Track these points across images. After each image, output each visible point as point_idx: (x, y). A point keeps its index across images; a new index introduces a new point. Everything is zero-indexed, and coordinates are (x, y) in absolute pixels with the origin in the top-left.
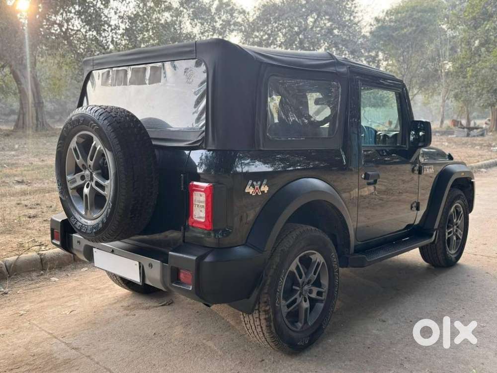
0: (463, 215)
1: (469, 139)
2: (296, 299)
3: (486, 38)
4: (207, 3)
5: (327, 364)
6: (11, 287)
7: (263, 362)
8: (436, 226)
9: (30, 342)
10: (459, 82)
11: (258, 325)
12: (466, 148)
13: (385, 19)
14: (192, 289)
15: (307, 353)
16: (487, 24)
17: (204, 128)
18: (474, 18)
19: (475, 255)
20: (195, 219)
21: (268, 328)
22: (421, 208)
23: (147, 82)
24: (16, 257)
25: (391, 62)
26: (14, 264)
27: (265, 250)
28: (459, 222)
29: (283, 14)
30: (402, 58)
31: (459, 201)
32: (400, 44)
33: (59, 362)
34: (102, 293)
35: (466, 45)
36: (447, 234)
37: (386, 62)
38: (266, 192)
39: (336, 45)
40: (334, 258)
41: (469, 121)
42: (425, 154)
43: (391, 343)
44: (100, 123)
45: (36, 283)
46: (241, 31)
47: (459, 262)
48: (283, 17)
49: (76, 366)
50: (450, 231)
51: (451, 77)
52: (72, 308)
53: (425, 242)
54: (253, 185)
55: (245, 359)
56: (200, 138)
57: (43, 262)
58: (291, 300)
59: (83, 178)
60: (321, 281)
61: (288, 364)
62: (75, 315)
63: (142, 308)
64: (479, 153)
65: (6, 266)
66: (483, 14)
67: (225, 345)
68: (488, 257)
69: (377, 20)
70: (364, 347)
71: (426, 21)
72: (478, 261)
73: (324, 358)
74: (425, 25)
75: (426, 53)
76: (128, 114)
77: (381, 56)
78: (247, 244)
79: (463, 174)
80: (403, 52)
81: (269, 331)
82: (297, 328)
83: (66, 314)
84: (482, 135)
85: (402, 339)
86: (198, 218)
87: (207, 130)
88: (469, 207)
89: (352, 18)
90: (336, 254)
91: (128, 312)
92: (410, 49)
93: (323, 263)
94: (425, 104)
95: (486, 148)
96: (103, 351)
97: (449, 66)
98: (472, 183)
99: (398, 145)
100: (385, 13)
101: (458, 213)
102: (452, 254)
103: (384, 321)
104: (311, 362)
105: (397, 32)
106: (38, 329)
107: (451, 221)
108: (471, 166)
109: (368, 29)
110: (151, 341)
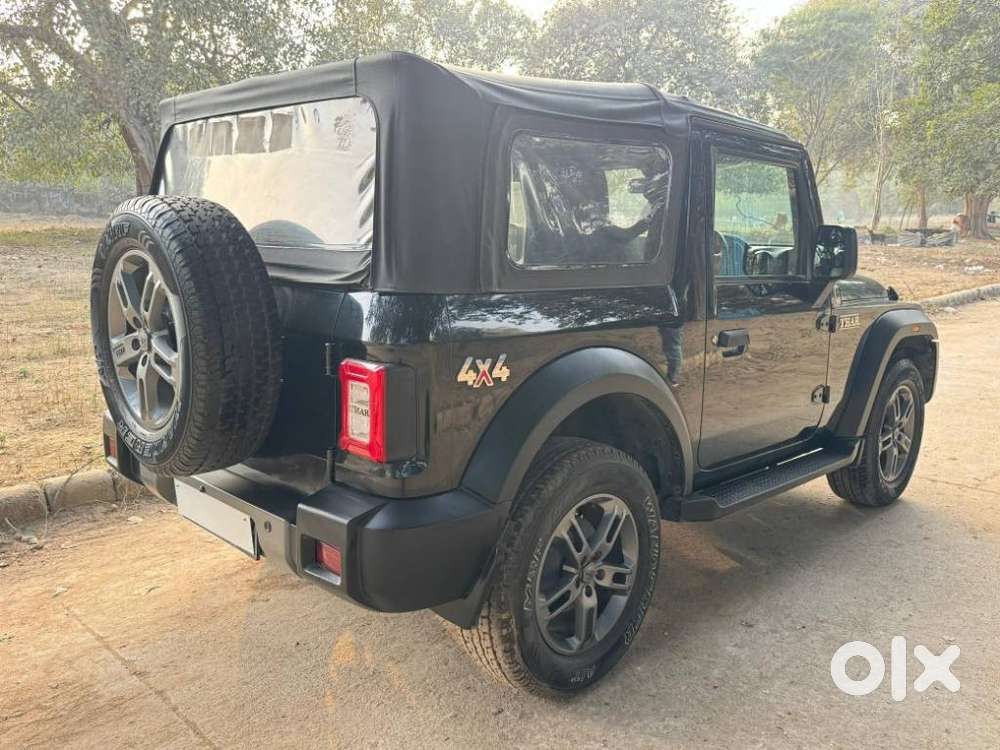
0: (913, 407)
1: (925, 251)
2: (569, 592)
3: (964, 67)
4: (461, 7)
5: (628, 725)
6: (52, 535)
7: (500, 715)
8: (860, 432)
9: (57, 656)
10: (910, 148)
11: (487, 648)
12: (918, 267)
13: (779, 32)
14: (342, 584)
15: (590, 697)
16: (965, 41)
17: (370, 247)
18: (943, 30)
19: (933, 481)
20: (352, 436)
21: (509, 654)
22: (831, 397)
23: (267, 147)
24: (67, 477)
25: (789, 112)
26: (61, 491)
27: (500, 501)
28: (905, 420)
29: (596, 26)
30: (808, 104)
31: (907, 381)
32: (806, 79)
33: (101, 702)
34: (217, 551)
35: (926, 79)
36: (880, 445)
37: (780, 112)
38: (504, 379)
39: (690, 80)
40: (651, 507)
41: (924, 219)
42: (843, 290)
43: (761, 676)
44: (157, 232)
45: (101, 527)
46: (522, 56)
47: (904, 496)
48: (596, 30)
49: (131, 714)
50: (886, 438)
51: (896, 138)
52: (154, 583)
53: (838, 463)
54: (474, 368)
55: (464, 707)
56: (362, 268)
57: (118, 487)
58: (557, 595)
59: (136, 344)
60: (624, 553)
61: (550, 722)
62: (155, 597)
63: (285, 586)
64: (942, 277)
65: (45, 493)
66: (960, 21)
67: (431, 673)
68: (960, 486)
69: (765, 36)
70: (707, 685)
71: (854, 37)
72: (938, 494)
73: (624, 710)
74: (851, 45)
75: (852, 96)
76: (220, 213)
77: (770, 100)
78: (462, 488)
79: (917, 329)
80: (811, 93)
81: (510, 660)
82: (571, 649)
83: (139, 594)
84: (948, 243)
85: (784, 667)
86: (358, 435)
87: (375, 252)
88: (926, 390)
89: (720, 32)
90: (656, 498)
91: (256, 593)
92: (823, 88)
93: (627, 517)
94: (848, 188)
95: (956, 267)
96: (193, 679)
97: (892, 119)
98: (934, 347)
99: (790, 273)
100: (779, 23)
101: (903, 402)
102: (889, 483)
103: (751, 626)
104: (596, 717)
105: (800, 57)
106: (80, 627)
107: (889, 420)
108: (927, 302)
109: (748, 51)
110: (287, 661)
